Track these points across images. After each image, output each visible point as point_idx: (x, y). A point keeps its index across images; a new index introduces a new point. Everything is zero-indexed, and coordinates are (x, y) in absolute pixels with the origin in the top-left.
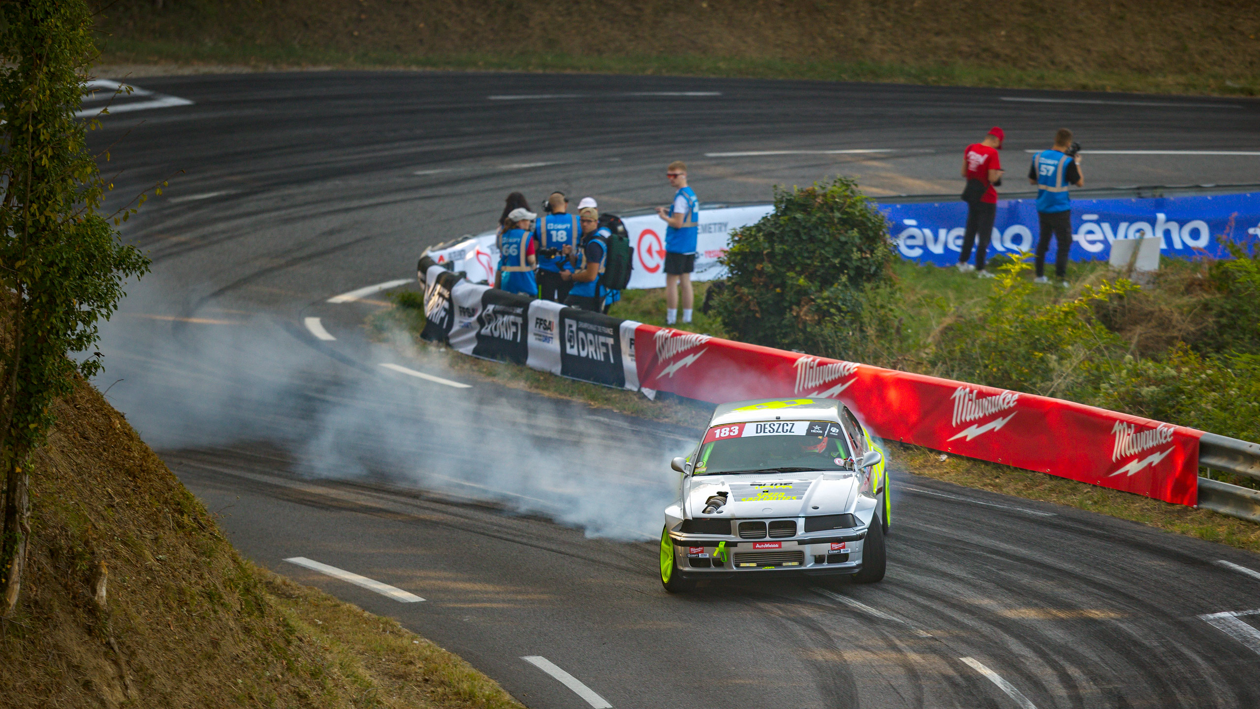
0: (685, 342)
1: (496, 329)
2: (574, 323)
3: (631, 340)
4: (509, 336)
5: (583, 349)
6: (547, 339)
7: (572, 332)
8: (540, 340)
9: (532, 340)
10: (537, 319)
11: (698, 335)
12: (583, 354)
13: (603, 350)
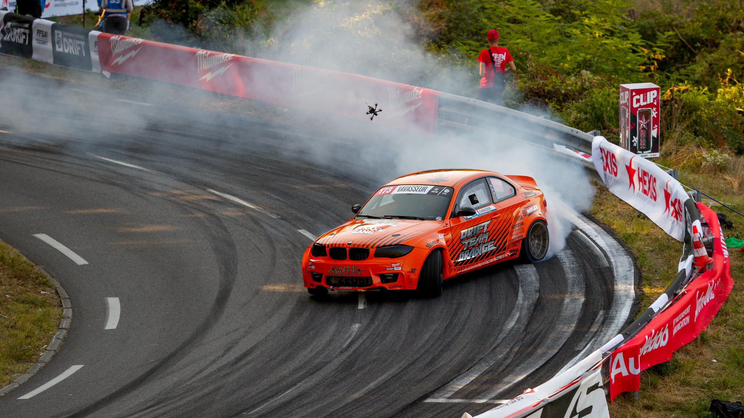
0: (128, 43)
1: (13, 37)
2: (60, 33)
3: (96, 42)
4: (21, 41)
5: (66, 48)
6: (44, 43)
7: (59, 38)
8: (40, 43)
9: (35, 43)
10: (38, 30)
11: (136, 39)
12: (66, 51)
13: (79, 48)
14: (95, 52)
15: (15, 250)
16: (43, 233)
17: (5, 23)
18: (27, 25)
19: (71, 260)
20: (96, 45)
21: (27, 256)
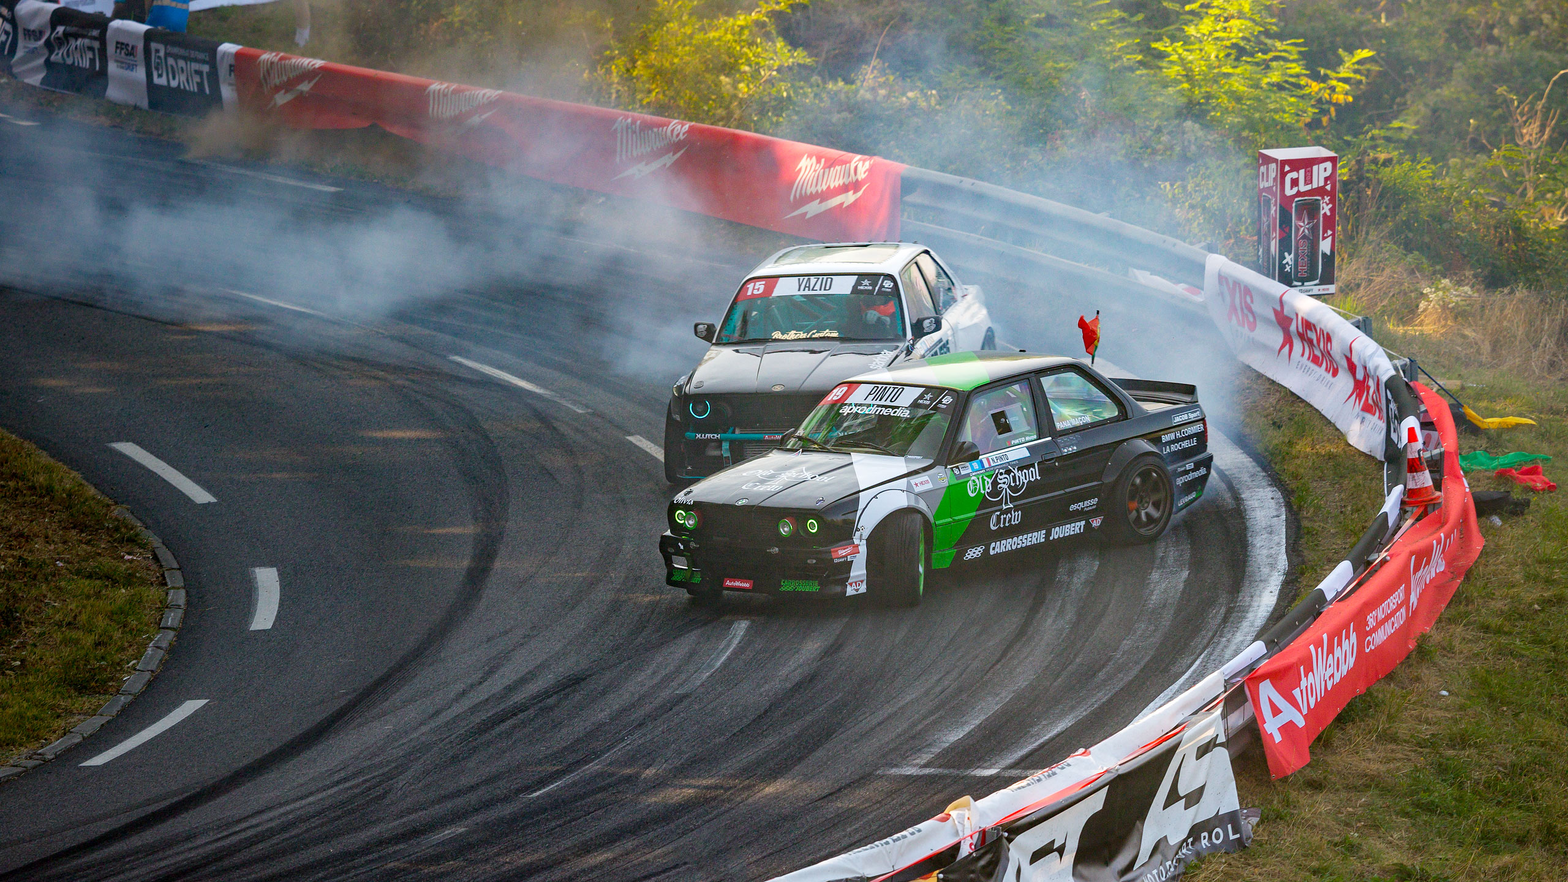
0: (295, 67)
1: (68, 55)
2: (162, 48)
3: (231, 66)
4: (86, 64)
5: (174, 78)
6: (131, 67)
7: (159, 57)
8: (122, 68)
9: (112, 67)
10: (117, 43)
11: (310, 60)
12: (174, 84)
13: (197, 79)
14: (230, 84)
15: (74, 474)
16: (128, 441)
17: (53, 28)
18: (95, 33)
19: (183, 494)
20: (231, 71)
21: (96, 486)
